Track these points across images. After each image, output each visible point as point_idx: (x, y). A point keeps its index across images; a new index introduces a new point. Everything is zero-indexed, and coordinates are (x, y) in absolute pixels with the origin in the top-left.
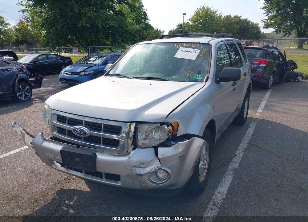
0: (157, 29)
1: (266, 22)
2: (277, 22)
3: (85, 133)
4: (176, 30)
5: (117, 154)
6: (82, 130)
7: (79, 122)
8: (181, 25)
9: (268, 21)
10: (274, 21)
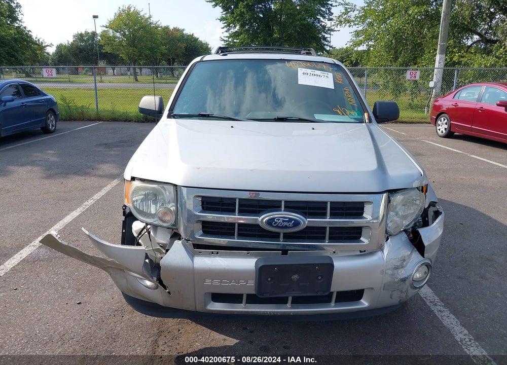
0: (39, 40)
1: (227, 41)
2: (242, 43)
3: (297, 223)
4: (72, 44)
5: (359, 253)
6: (290, 220)
7: (273, 206)
8: (81, 35)
9: (230, 40)
10: (238, 41)
